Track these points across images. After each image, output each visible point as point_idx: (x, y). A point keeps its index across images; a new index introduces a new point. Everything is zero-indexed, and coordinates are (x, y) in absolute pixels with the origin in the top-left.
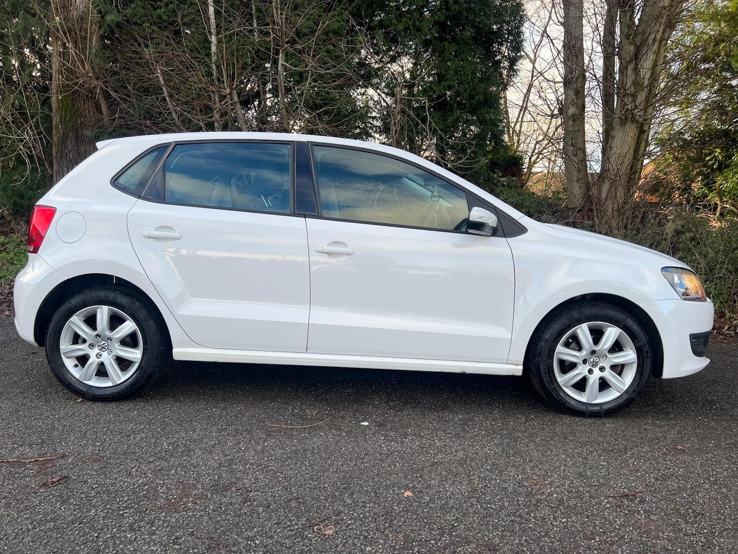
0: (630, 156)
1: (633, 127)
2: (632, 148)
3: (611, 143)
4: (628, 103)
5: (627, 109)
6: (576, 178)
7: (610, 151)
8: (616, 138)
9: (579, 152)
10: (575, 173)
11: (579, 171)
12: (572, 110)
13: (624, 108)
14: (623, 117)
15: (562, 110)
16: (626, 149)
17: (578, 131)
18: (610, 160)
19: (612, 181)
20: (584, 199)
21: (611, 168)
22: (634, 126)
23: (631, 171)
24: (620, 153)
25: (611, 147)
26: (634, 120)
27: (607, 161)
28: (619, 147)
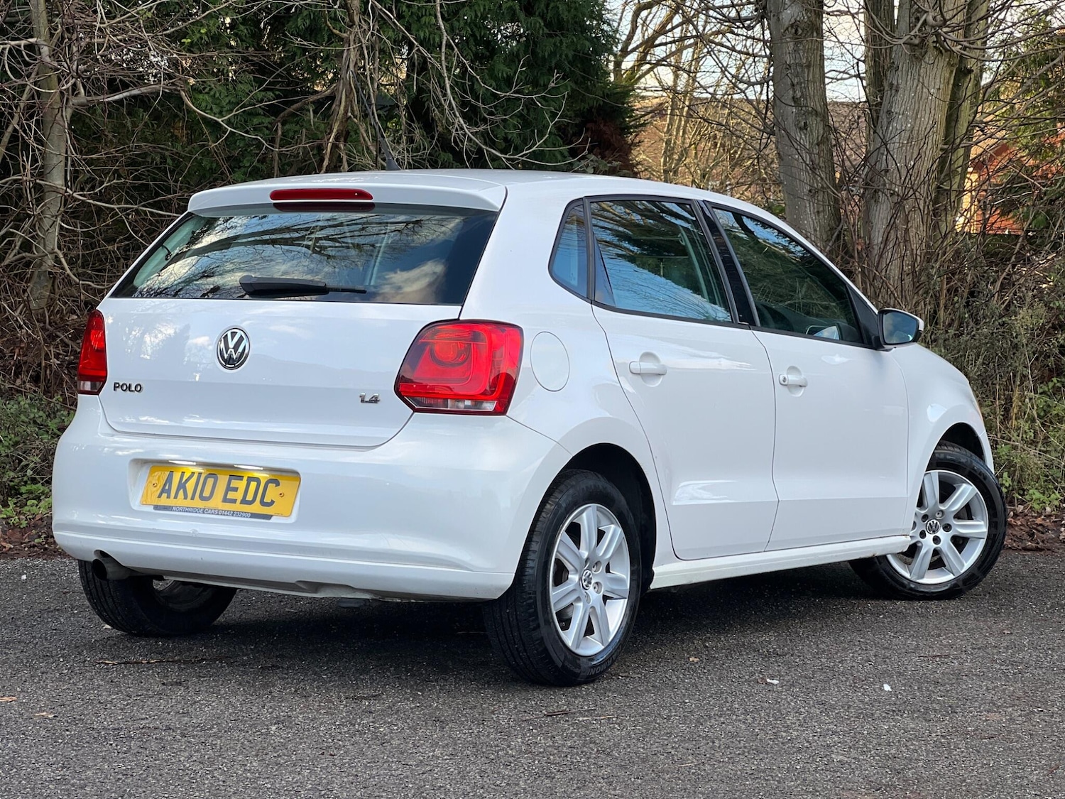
0: (937, 137)
1: (941, 64)
2: (941, 117)
3: (891, 102)
4: (926, 7)
5: (925, 22)
6: (809, 188)
7: (889, 123)
8: (901, 91)
9: (813, 122)
10: (803, 175)
11: (813, 169)
12: (790, 13)
13: (918, 19)
14: (917, 41)
15: (765, 8)
16: (926, 121)
17: (808, 66)
18: (890, 147)
19: (895, 199)
20: (828, 240)
21: (892, 167)
22: (942, 62)
23: (941, 172)
24: (913, 128)
25: (889, 112)
26: (941, 49)
27: (883, 150)
28: (909, 114)
